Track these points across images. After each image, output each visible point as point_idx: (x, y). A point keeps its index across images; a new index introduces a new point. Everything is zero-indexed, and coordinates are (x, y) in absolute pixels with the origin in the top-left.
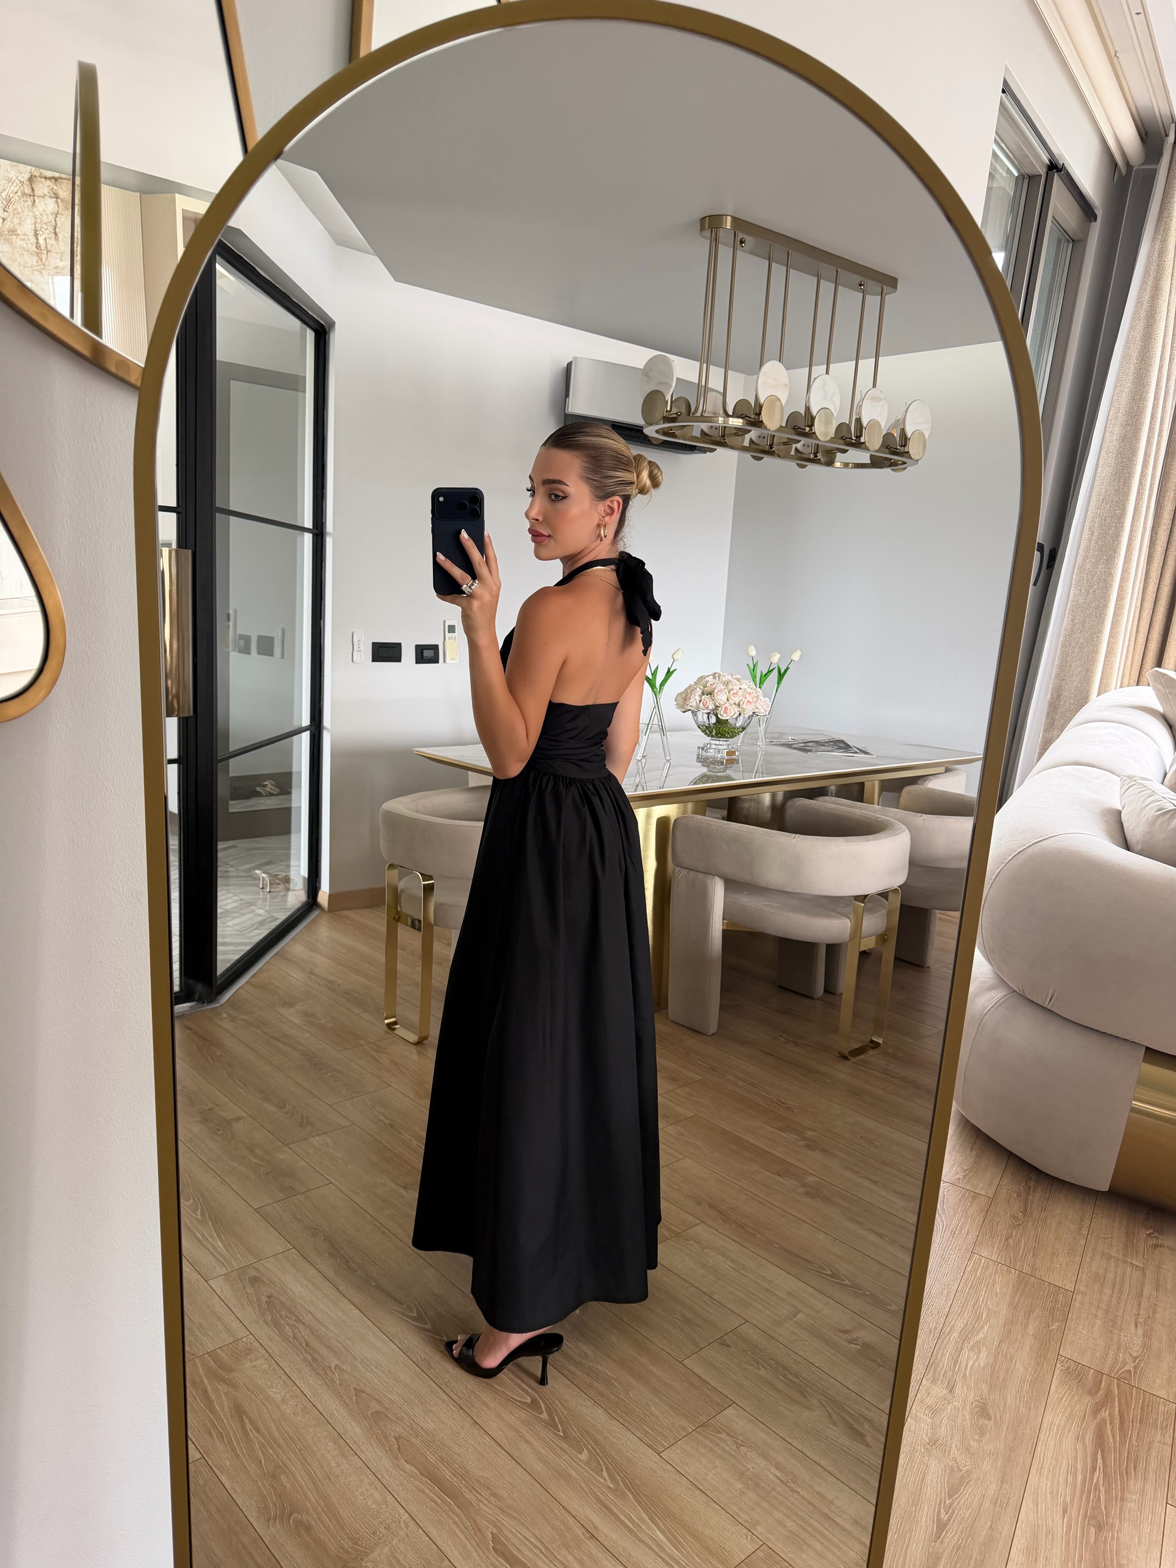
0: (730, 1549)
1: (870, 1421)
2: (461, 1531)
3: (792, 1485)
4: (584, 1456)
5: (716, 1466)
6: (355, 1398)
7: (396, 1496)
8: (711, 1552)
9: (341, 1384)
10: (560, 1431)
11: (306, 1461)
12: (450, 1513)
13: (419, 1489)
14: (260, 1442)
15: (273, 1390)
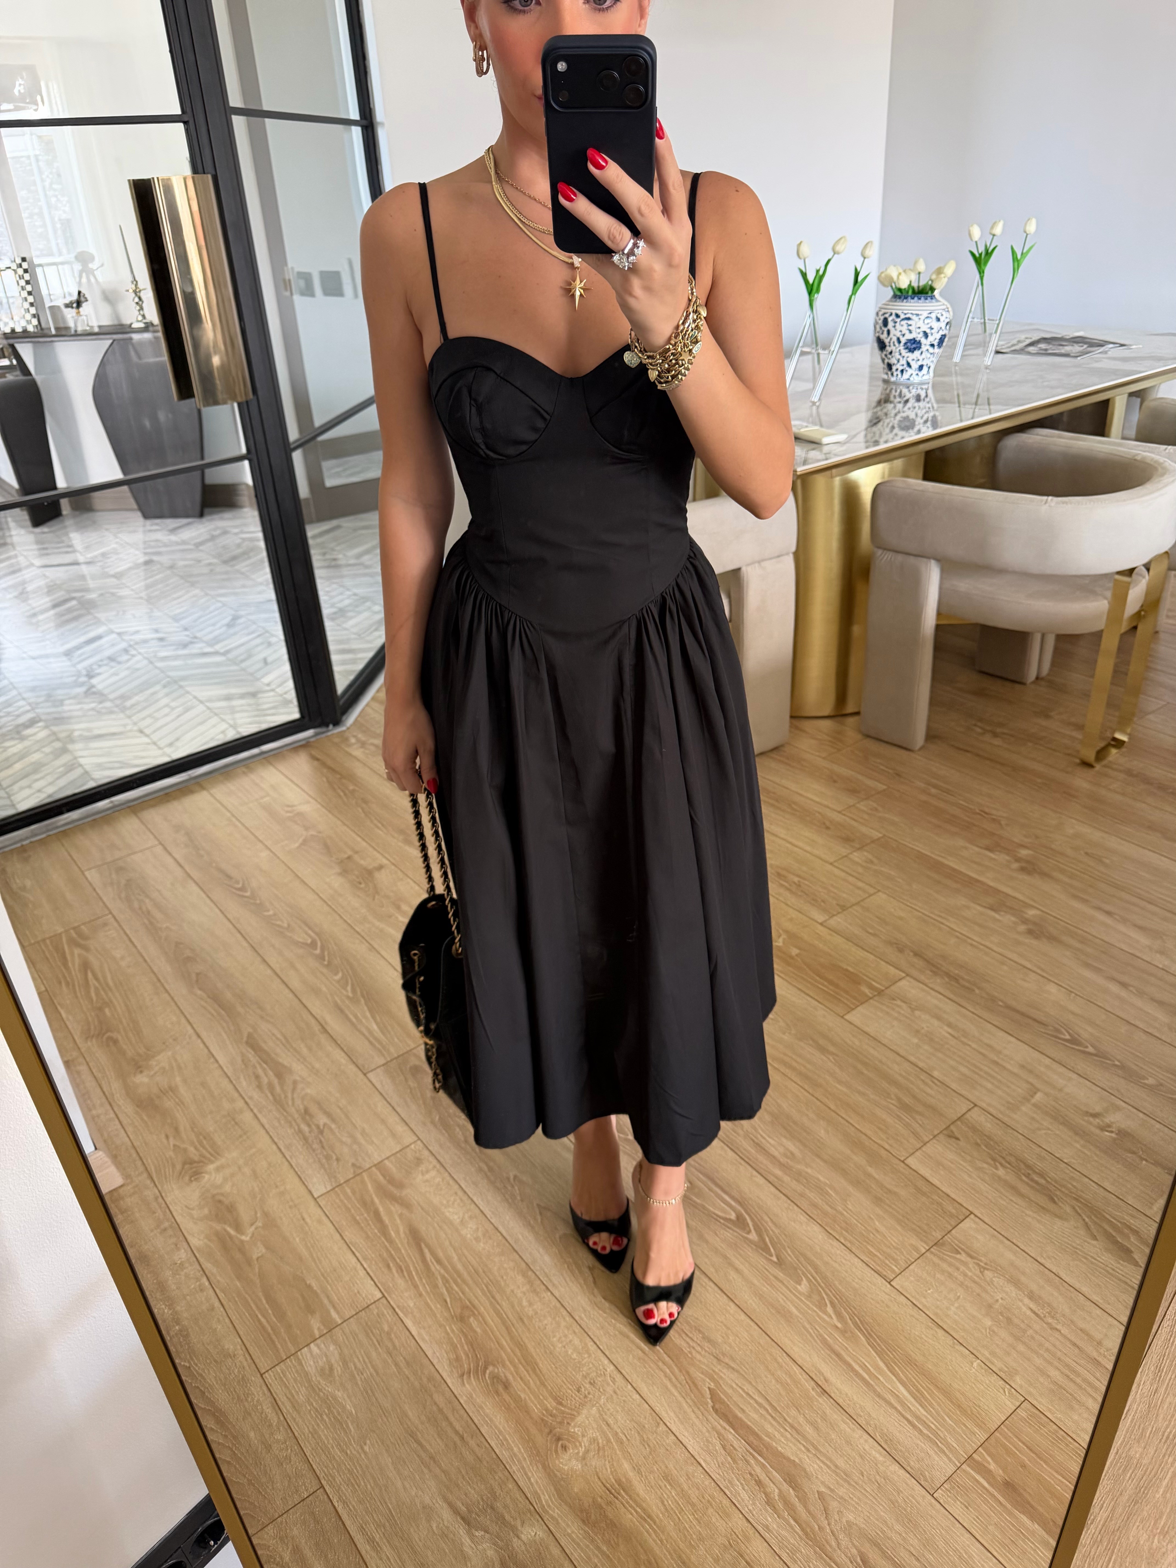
0: (986, 1408)
1: (1136, 1232)
2: (675, 1386)
3: (1050, 1320)
4: (804, 1287)
5: (959, 1297)
6: (539, 1218)
7: (598, 1343)
8: (963, 1411)
9: (522, 1201)
10: (772, 1256)
11: (495, 1300)
12: (660, 1364)
13: (621, 1333)
14: (443, 1277)
15: (451, 1210)
